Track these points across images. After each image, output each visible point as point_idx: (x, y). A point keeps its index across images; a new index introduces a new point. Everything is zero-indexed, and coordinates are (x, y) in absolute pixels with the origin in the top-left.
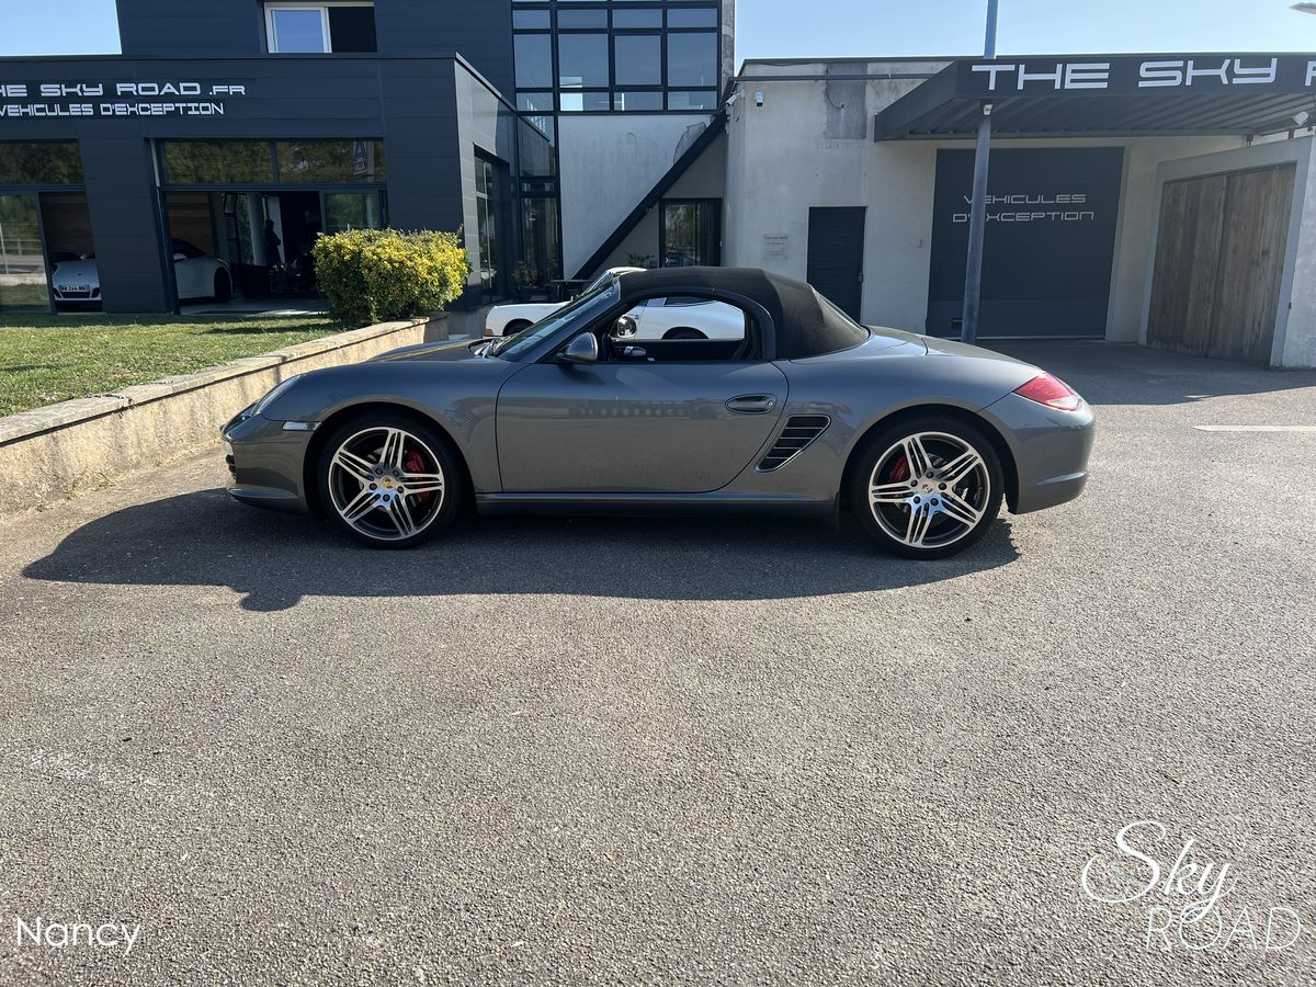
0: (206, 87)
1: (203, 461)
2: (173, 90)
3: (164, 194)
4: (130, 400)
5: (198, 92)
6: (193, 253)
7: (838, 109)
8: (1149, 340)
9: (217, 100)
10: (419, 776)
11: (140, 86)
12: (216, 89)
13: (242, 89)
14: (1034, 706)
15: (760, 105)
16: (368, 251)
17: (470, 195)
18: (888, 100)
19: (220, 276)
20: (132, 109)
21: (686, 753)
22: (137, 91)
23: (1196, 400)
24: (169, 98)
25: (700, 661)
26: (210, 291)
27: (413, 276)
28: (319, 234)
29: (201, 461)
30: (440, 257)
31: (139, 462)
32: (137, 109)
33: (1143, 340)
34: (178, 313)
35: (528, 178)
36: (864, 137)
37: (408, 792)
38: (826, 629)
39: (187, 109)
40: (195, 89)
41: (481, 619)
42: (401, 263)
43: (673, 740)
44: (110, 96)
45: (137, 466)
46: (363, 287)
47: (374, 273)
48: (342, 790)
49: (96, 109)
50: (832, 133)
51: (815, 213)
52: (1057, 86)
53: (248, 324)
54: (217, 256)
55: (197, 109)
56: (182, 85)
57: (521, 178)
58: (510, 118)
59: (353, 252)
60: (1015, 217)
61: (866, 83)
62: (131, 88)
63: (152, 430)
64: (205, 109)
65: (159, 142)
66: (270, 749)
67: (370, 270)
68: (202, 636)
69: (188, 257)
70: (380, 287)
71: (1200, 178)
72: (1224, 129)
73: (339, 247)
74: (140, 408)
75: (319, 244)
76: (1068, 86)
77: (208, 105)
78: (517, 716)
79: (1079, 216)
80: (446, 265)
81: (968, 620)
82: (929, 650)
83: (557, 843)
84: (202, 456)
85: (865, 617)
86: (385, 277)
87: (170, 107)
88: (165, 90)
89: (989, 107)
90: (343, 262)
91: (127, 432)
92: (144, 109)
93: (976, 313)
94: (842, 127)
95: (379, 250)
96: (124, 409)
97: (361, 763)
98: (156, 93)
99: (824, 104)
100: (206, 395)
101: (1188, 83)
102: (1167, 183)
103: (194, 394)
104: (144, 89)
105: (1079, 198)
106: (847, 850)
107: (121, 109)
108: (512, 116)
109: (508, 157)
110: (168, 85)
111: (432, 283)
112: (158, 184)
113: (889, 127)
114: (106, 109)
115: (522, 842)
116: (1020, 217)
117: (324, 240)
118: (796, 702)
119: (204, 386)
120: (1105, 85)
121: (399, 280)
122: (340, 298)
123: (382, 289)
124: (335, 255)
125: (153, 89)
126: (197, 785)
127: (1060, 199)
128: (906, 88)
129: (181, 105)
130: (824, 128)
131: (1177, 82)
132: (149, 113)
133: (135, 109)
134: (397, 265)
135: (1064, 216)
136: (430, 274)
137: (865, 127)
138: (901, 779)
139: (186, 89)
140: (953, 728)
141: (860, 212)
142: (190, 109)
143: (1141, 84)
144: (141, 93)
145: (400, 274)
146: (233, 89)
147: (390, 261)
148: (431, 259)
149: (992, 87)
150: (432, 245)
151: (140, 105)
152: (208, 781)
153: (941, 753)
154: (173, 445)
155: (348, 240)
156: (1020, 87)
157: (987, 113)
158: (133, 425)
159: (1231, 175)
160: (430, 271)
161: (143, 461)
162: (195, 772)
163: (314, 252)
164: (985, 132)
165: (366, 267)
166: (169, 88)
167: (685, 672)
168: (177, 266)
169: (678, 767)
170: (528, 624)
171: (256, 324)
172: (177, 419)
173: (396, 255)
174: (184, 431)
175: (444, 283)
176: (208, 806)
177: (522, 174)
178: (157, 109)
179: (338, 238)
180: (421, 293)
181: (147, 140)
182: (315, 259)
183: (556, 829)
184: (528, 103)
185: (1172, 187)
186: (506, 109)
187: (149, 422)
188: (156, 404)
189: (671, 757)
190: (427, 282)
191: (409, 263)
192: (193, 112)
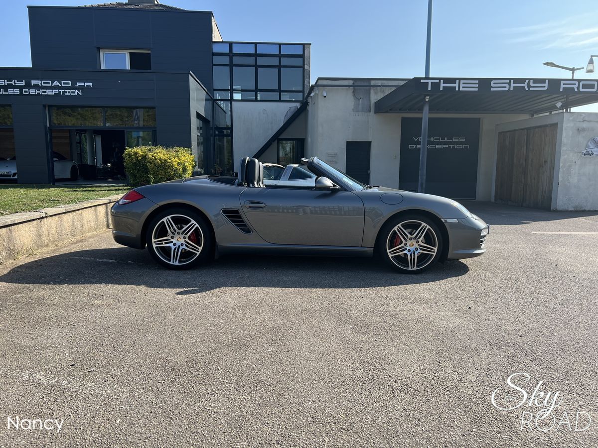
0: (74, 83)
1: (79, 244)
2: (58, 84)
3: (51, 130)
4: (46, 214)
5: (70, 85)
6: (62, 158)
7: (359, 99)
8: (495, 200)
9: (79, 89)
10: (231, 380)
11: (43, 81)
12: (78, 84)
13: (91, 84)
14: (519, 344)
15: (325, 97)
16: (150, 155)
17: (195, 134)
18: (380, 96)
19: (73, 169)
20: (39, 92)
21: (360, 367)
22: (41, 84)
23: (527, 223)
24: (56, 87)
25: (351, 327)
26: (68, 175)
27: (171, 166)
28: (126, 147)
29: (78, 244)
30: (183, 158)
31: (48, 244)
32: (41, 92)
33: (493, 200)
34: (54, 184)
35: (218, 128)
36: (370, 111)
37: (227, 387)
38: (405, 313)
39: (64, 92)
40: (68, 83)
41: (236, 309)
42: (165, 160)
43: (351, 361)
44: (28, 86)
45: (47, 246)
46: (146, 171)
47: (152, 165)
48: (193, 387)
49: (21, 91)
50: (356, 110)
51: (349, 144)
52: (457, 89)
53: (90, 189)
54: (71, 160)
55: (69, 92)
56: (62, 82)
57: (215, 128)
58: (211, 102)
59: (142, 155)
60: (435, 147)
61: (370, 89)
62: (38, 82)
63: (55, 229)
65: (50, 106)
66: (150, 368)
67: (151, 163)
68: (99, 318)
69: (59, 160)
70: (155, 171)
71: (514, 131)
72: (522, 111)
73: (136, 153)
74: (50, 218)
75: (126, 151)
76: (461, 89)
77: (74, 91)
78: (270, 352)
79: (462, 147)
80: (186, 162)
81: (470, 308)
82: (458, 321)
83: (313, 410)
84: (77, 242)
85: (421, 308)
86: (158, 166)
87: (56, 91)
88: (54, 84)
89: (428, 97)
90: (137, 160)
91: (43, 229)
92: (43, 92)
93: (424, 186)
94: (360, 107)
95: (155, 155)
96: (43, 218)
97: (199, 374)
98: (50, 85)
99: (352, 97)
100: (80, 214)
101: (512, 89)
102: (500, 133)
103: (74, 213)
104: (44, 83)
105: (463, 139)
106: (460, 410)
107: (33, 92)
108: (212, 101)
109: (210, 118)
110: (56, 81)
111: (179, 170)
112: (48, 126)
113: (381, 107)
114: (26, 92)
115: (295, 410)
116: (438, 147)
117: (128, 150)
118: (405, 344)
119: (79, 210)
120: (477, 89)
121: (164, 168)
122: (135, 176)
123: (156, 173)
124: (134, 157)
125: (49, 83)
126: (116, 386)
127: (455, 139)
128: (388, 91)
129: (62, 91)
130: (353, 107)
131: (507, 89)
132: (46, 94)
133: (40, 92)
134: (163, 161)
135: (456, 147)
136: (178, 166)
137: (370, 107)
138: (471, 377)
139: (64, 83)
140: (485, 354)
141: (369, 144)
142: (66, 92)
143: (492, 89)
144: (43, 85)
145: (165, 166)
146: (86, 84)
147: (160, 159)
148: (179, 159)
149: (429, 89)
150: (179, 153)
151: (42, 90)
152: (121, 384)
153: (485, 365)
154: (64, 237)
155: (140, 150)
156: (441, 89)
157: (427, 100)
158: (47, 226)
159: (528, 129)
160: (179, 164)
161: (50, 243)
162: (112, 379)
164: (426, 108)
165: (148, 162)
166: (56, 83)
167: (346, 332)
168: (55, 164)
169: (360, 373)
170: (260, 311)
171: (93, 189)
172: (66, 224)
173: (163, 157)
174: (69, 231)
175: (185, 170)
176: (124, 396)
177: (215, 126)
178: (50, 92)
179: (135, 149)
180: (174, 174)
181: (44, 106)
182: (124, 159)
183: (310, 403)
184: (218, 96)
185: (502, 135)
186: (209, 98)
187: (54, 225)
188: (58, 216)
189: (354, 370)
190: (177, 169)
191: (169, 161)
192: (67, 94)
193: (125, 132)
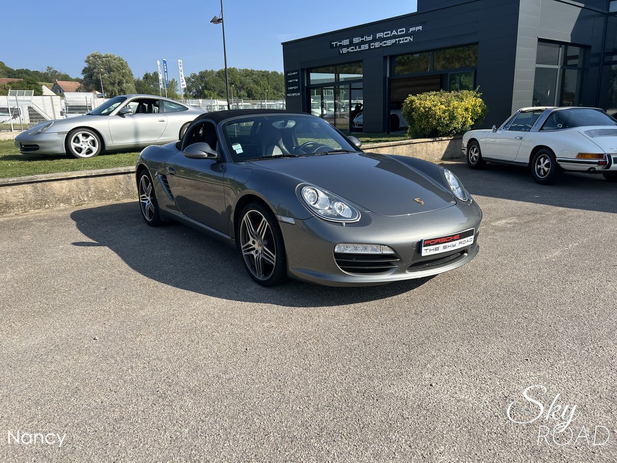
0: (408, 29)
2: (396, 33)
3: (392, 80)
9: (411, 35)
11: (385, 33)
12: (411, 30)
13: (421, 28)
17: (527, 68)
20: (381, 44)
22: (383, 36)
24: (394, 37)
32: (383, 44)
40: (403, 31)
42: (430, 108)
44: (374, 40)
49: (369, 46)
55: (403, 40)
56: (399, 30)
58: (597, 18)
62: (382, 34)
64: (406, 40)
65: (392, 57)
77: (407, 37)
87: (393, 41)
88: (393, 33)
92: (385, 43)
104: (386, 35)
107: (377, 45)
108: (601, 17)
109: (589, 42)
110: (394, 31)
112: (388, 76)
114: (373, 46)
121: (426, 117)
125: (389, 34)
129: (397, 40)
132: (386, 45)
134: (427, 109)
139: (400, 32)
142: (400, 40)
145: (428, 114)
146: (418, 28)
147: (424, 108)
151: (383, 42)
163: (403, 104)
178: (389, 43)
181: (385, 57)
190: (441, 118)
191: (433, 108)
192: (402, 42)
193: (449, 74)
